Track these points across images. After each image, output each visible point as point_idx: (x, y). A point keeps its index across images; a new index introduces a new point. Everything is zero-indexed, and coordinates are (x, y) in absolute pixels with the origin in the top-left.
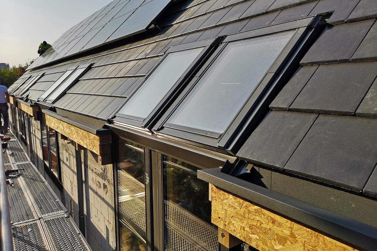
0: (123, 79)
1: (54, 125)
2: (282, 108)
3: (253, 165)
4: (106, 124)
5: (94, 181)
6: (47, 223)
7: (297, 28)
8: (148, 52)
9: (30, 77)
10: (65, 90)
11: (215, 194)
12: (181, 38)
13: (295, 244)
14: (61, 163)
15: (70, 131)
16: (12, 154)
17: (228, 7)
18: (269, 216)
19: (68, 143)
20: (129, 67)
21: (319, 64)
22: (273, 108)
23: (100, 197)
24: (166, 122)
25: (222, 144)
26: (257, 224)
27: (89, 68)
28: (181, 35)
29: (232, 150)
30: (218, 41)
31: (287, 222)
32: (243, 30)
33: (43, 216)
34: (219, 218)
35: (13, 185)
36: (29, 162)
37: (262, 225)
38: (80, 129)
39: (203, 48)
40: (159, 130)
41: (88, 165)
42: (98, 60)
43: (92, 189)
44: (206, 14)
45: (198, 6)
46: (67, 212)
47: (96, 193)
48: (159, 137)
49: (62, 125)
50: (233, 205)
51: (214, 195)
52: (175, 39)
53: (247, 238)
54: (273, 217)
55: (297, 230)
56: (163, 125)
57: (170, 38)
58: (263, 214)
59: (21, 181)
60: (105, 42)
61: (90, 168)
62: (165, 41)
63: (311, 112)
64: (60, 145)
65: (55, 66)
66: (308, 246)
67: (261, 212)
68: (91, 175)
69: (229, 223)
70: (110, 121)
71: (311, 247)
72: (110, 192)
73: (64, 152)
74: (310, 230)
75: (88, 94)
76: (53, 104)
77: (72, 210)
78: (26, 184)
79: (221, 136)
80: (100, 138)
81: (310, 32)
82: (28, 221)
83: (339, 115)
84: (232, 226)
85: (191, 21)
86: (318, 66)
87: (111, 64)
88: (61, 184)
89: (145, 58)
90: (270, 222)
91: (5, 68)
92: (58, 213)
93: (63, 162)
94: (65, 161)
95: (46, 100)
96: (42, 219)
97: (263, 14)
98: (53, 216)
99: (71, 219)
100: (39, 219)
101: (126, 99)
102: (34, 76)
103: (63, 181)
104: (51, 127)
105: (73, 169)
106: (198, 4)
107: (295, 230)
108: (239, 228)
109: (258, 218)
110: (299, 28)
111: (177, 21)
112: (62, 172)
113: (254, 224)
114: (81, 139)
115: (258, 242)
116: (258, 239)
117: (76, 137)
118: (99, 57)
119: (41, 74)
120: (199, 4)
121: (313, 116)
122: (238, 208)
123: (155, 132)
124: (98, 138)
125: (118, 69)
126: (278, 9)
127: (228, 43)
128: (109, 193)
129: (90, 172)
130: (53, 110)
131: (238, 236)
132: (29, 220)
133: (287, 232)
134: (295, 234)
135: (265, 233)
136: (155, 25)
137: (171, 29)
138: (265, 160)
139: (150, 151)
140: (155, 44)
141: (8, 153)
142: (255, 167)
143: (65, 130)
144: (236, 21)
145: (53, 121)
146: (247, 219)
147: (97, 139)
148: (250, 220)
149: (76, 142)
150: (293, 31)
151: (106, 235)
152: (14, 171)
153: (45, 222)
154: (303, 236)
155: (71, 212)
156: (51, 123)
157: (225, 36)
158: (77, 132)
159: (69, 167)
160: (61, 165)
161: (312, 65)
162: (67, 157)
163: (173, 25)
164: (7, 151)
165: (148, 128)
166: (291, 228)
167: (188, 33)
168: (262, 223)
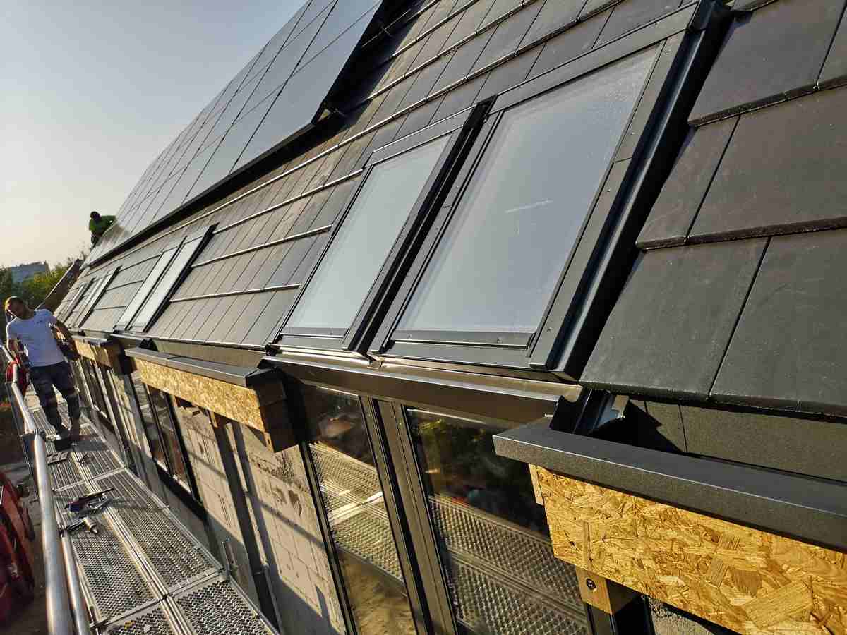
0: (283, 245)
1: (156, 380)
2: (669, 241)
3: (628, 397)
4: (265, 358)
5: (269, 488)
6: (182, 606)
7: (660, 41)
8: (326, 174)
9: (92, 282)
10: (166, 297)
11: (549, 485)
12: (395, 125)
13: (786, 588)
14: (191, 459)
15: (190, 386)
16: (85, 458)
17: (486, 29)
18: (698, 525)
19: (195, 413)
20: (292, 217)
21: (737, 112)
22: (647, 245)
23: (288, 522)
24: (397, 329)
25: (541, 358)
26: (672, 550)
27: (209, 236)
28: (393, 119)
29: (566, 370)
30: (480, 113)
31: (750, 535)
32: (533, 75)
33: (170, 590)
34: (572, 543)
35: (95, 531)
36: (123, 470)
37: (686, 550)
38: (211, 380)
39: (449, 137)
40: (383, 351)
41: (248, 454)
42: (224, 214)
43: (266, 507)
44: (439, 58)
45: (417, 45)
46: (223, 569)
47: (278, 515)
48: (389, 366)
49: (173, 376)
50: (599, 508)
51: (546, 489)
52: (380, 132)
53: (654, 587)
54: (711, 527)
55: (782, 553)
56: (390, 337)
57: (369, 132)
58: (683, 522)
59: (112, 517)
60: (232, 172)
61: (253, 461)
62: (360, 141)
63: (748, 235)
64: (180, 419)
65: (139, 246)
66: (823, 591)
67: (677, 516)
68: (259, 477)
69: (600, 554)
70: (273, 350)
71: (833, 593)
72: (307, 508)
73: (192, 432)
74: (817, 547)
75: (215, 297)
76: (147, 332)
77: (232, 562)
78: (123, 522)
79: (533, 340)
80: (257, 393)
81: (695, 44)
82: (141, 607)
83: (824, 230)
84: (608, 560)
85: (409, 82)
86: (735, 120)
87: (252, 218)
88: (200, 505)
89: (323, 189)
90: (704, 540)
91: (40, 273)
92: (205, 576)
93: (195, 457)
94: (198, 453)
95: (131, 327)
96: (170, 598)
97: (572, 26)
98: (193, 584)
99: (233, 585)
100: (165, 597)
101: (297, 291)
102: (99, 279)
103: (204, 497)
104: (152, 385)
105: (217, 468)
106: (417, 41)
107: (776, 554)
108: (629, 564)
109: (671, 534)
110: (667, 38)
111: (379, 88)
112: (196, 479)
113: (664, 549)
114: (217, 401)
115: (684, 593)
116: (682, 586)
117: (206, 398)
118: (226, 206)
119: (113, 271)
120: (420, 40)
121: (755, 246)
122: (615, 515)
123: (376, 358)
124: (252, 392)
125: (270, 226)
126: (606, 5)
127: (503, 114)
128: (305, 511)
129: (254, 470)
130: (149, 345)
131: (629, 583)
132: (144, 605)
133: (758, 561)
134: (780, 563)
135: (698, 569)
136: (331, 110)
137: (368, 112)
138: (657, 382)
139: (375, 402)
140: (340, 151)
141: (75, 459)
142: (634, 402)
143: (180, 385)
144: (511, 58)
145: (154, 370)
146: (644, 538)
147: (251, 395)
148: (651, 540)
149: (209, 409)
150: (654, 50)
151: (320, 607)
152: (92, 497)
153: (178, 602)
154: (803, 565)
155: (231, 567)
156: (150, 377)
157: (492, 97)
158: (208, 387)
159: (209, 466)
160: (192, 464)
161: (720, 120)
162: (199, 444)
163: (371, 100)
164: (72, 454)
165: (357, 351)
166: (766, 549)
167: (407, 110)
168: (686, 545)
